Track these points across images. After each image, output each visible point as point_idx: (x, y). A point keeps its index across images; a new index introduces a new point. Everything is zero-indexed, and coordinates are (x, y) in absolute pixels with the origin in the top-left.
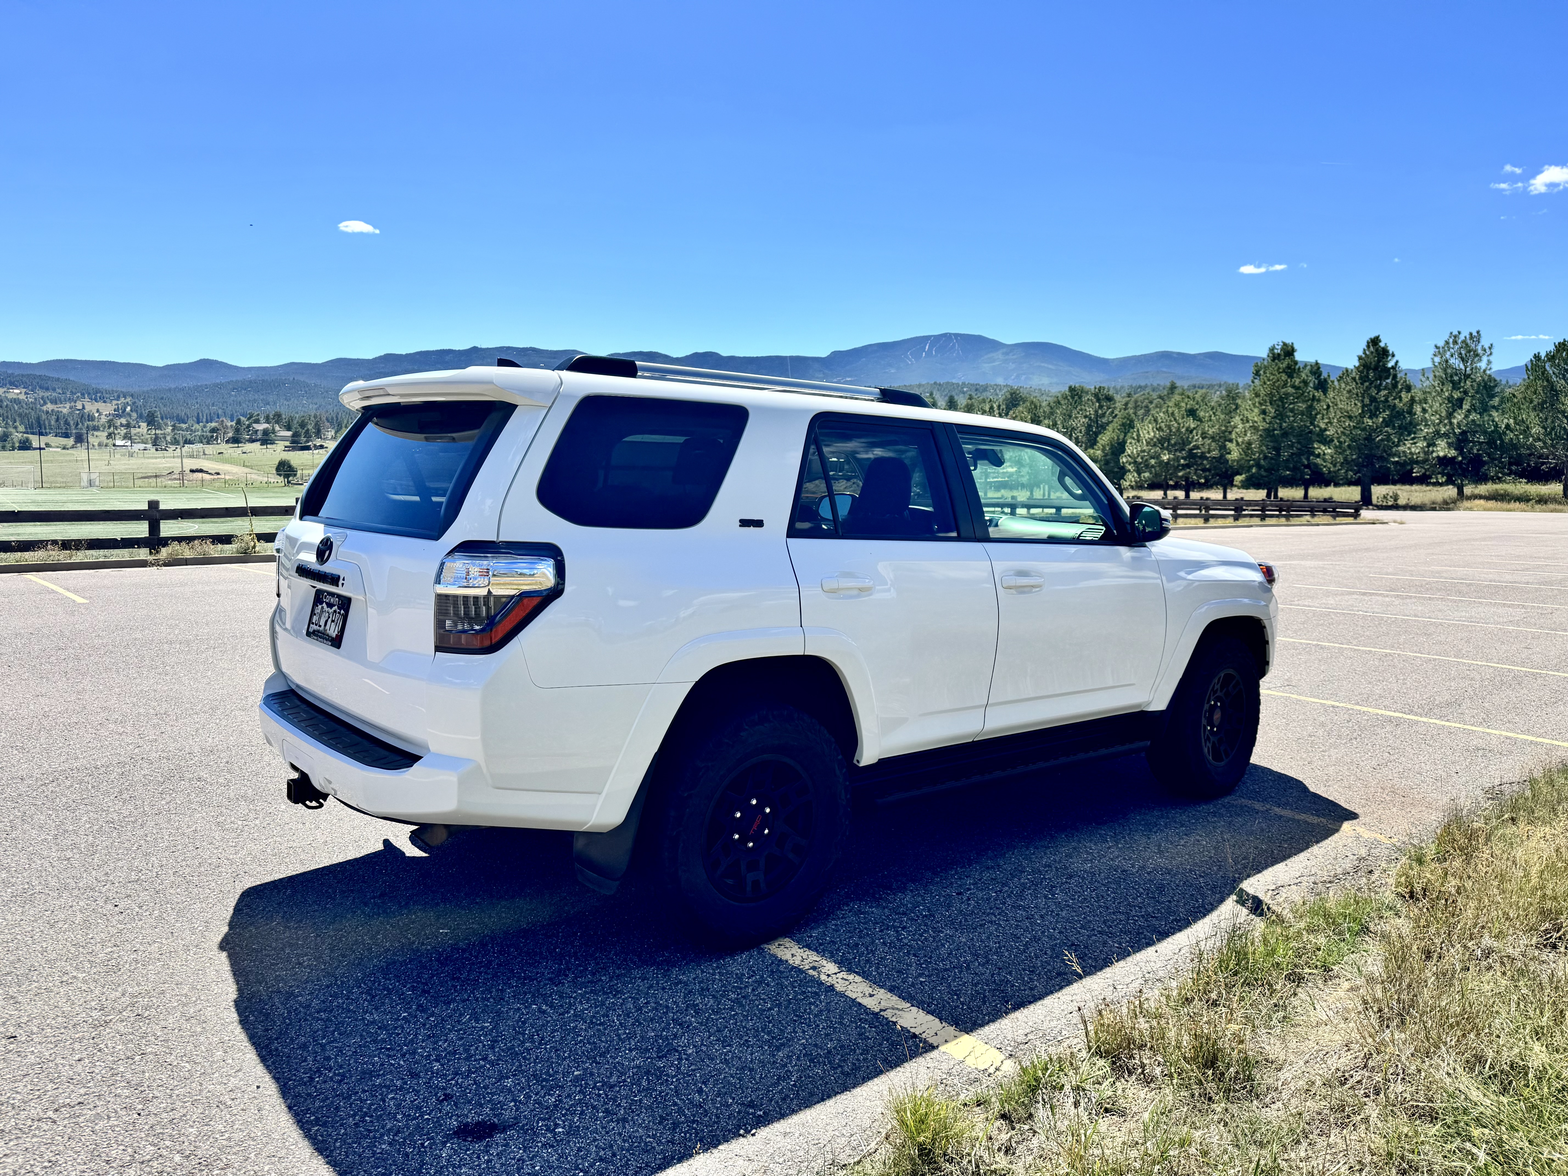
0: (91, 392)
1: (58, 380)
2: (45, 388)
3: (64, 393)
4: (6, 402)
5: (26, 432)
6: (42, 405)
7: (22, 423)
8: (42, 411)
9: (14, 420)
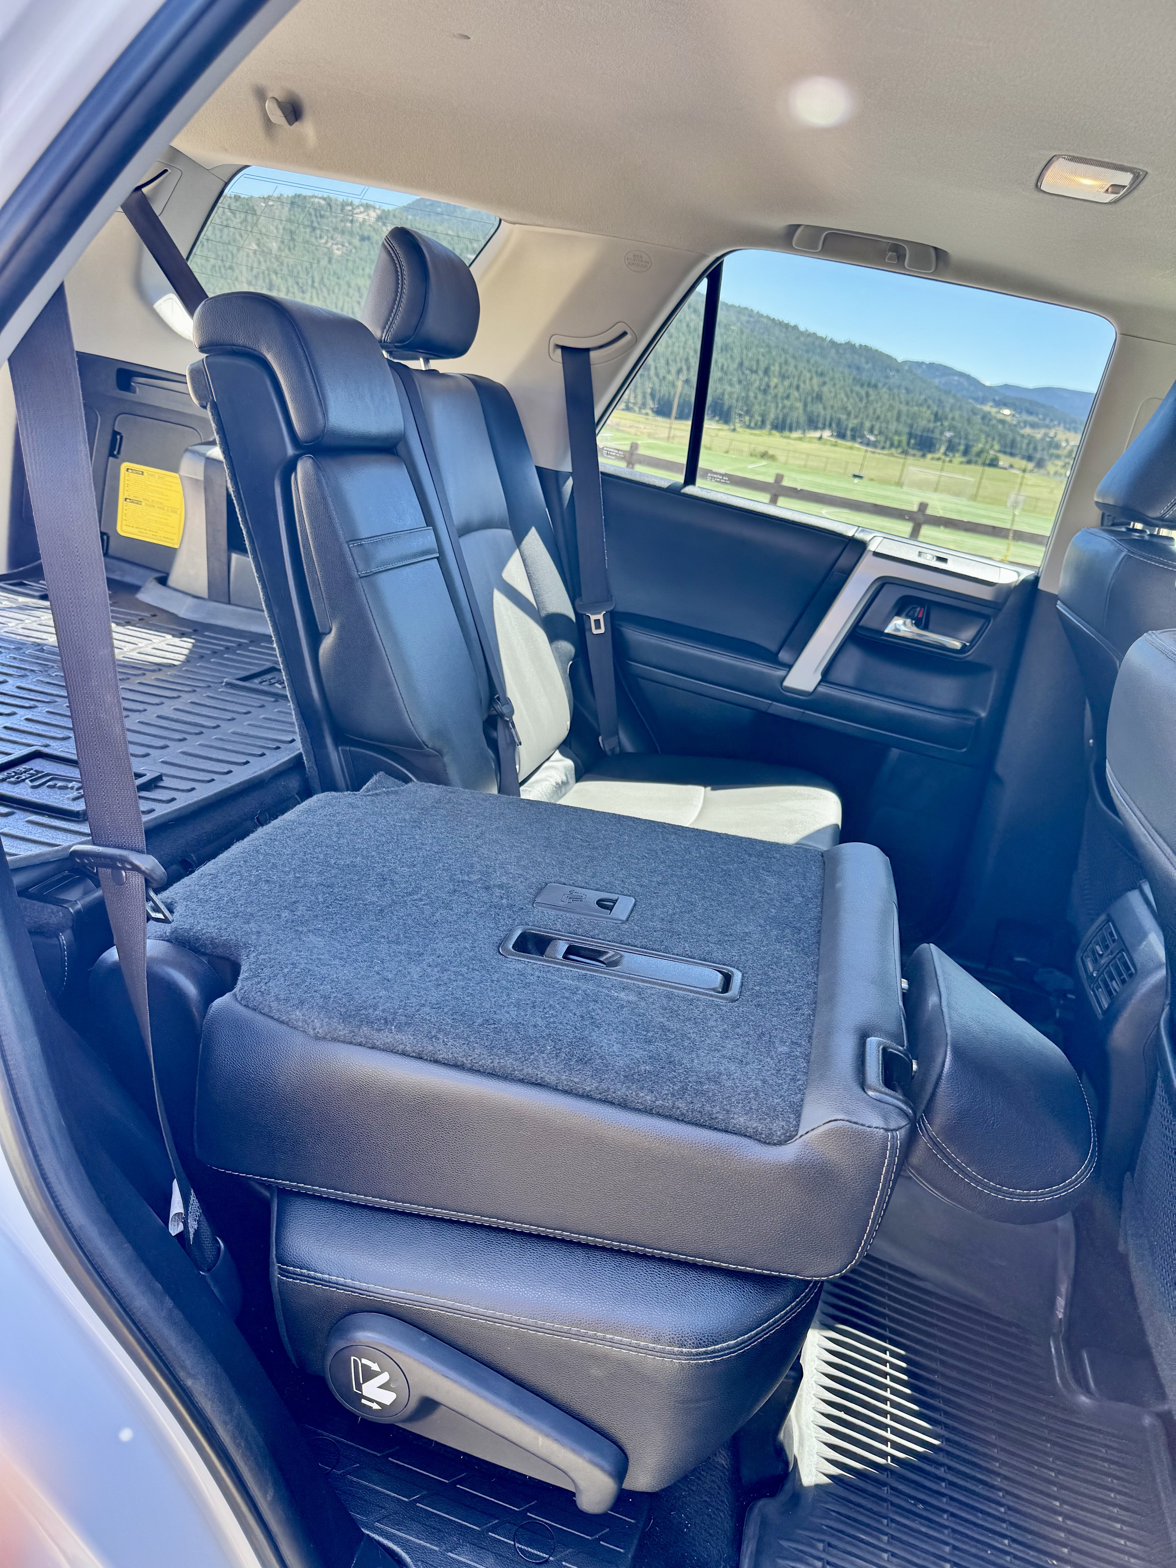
0: (1064, 420)
1: (1043, 406)
2: (1030, 413)
3: (1044, 419)
4: (994, 422)
5: (1000, 451)
6: (1021, 428)
7: (999, 442)
8: (1019, 433)
9: (993, 439)
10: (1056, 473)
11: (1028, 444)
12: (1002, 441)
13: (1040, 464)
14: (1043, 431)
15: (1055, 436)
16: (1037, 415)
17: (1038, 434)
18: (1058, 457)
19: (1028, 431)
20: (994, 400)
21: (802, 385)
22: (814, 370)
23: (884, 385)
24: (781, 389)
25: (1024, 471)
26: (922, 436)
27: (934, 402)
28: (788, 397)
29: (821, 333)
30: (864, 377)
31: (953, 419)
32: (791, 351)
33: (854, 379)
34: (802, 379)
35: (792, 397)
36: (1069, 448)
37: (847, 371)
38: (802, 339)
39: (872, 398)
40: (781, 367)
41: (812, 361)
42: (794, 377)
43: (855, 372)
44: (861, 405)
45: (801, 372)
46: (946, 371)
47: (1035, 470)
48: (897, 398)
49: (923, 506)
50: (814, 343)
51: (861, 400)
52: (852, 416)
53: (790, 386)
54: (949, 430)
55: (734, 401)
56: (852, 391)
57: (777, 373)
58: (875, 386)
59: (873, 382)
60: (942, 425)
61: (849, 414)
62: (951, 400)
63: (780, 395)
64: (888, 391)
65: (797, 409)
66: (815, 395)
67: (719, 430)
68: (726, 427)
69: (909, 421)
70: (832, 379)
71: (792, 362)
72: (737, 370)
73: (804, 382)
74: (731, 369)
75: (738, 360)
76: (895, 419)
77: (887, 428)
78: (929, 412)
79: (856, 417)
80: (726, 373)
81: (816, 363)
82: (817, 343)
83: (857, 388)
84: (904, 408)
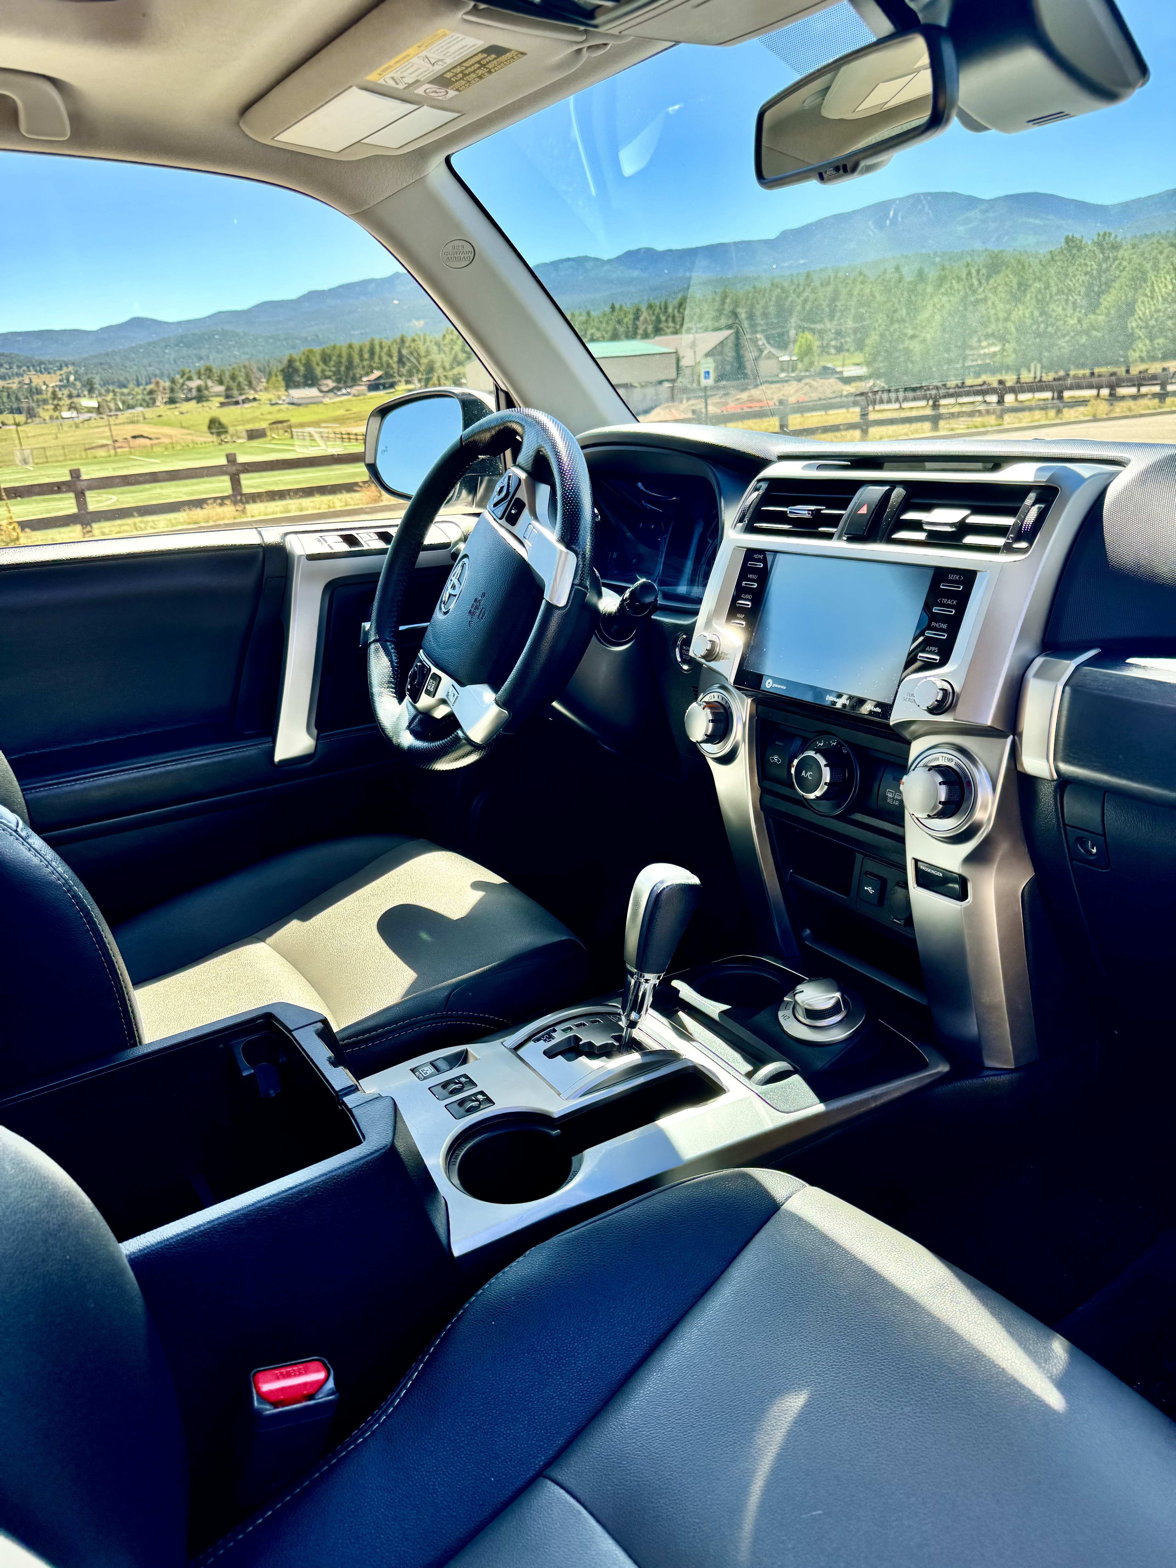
0: (35, 363)
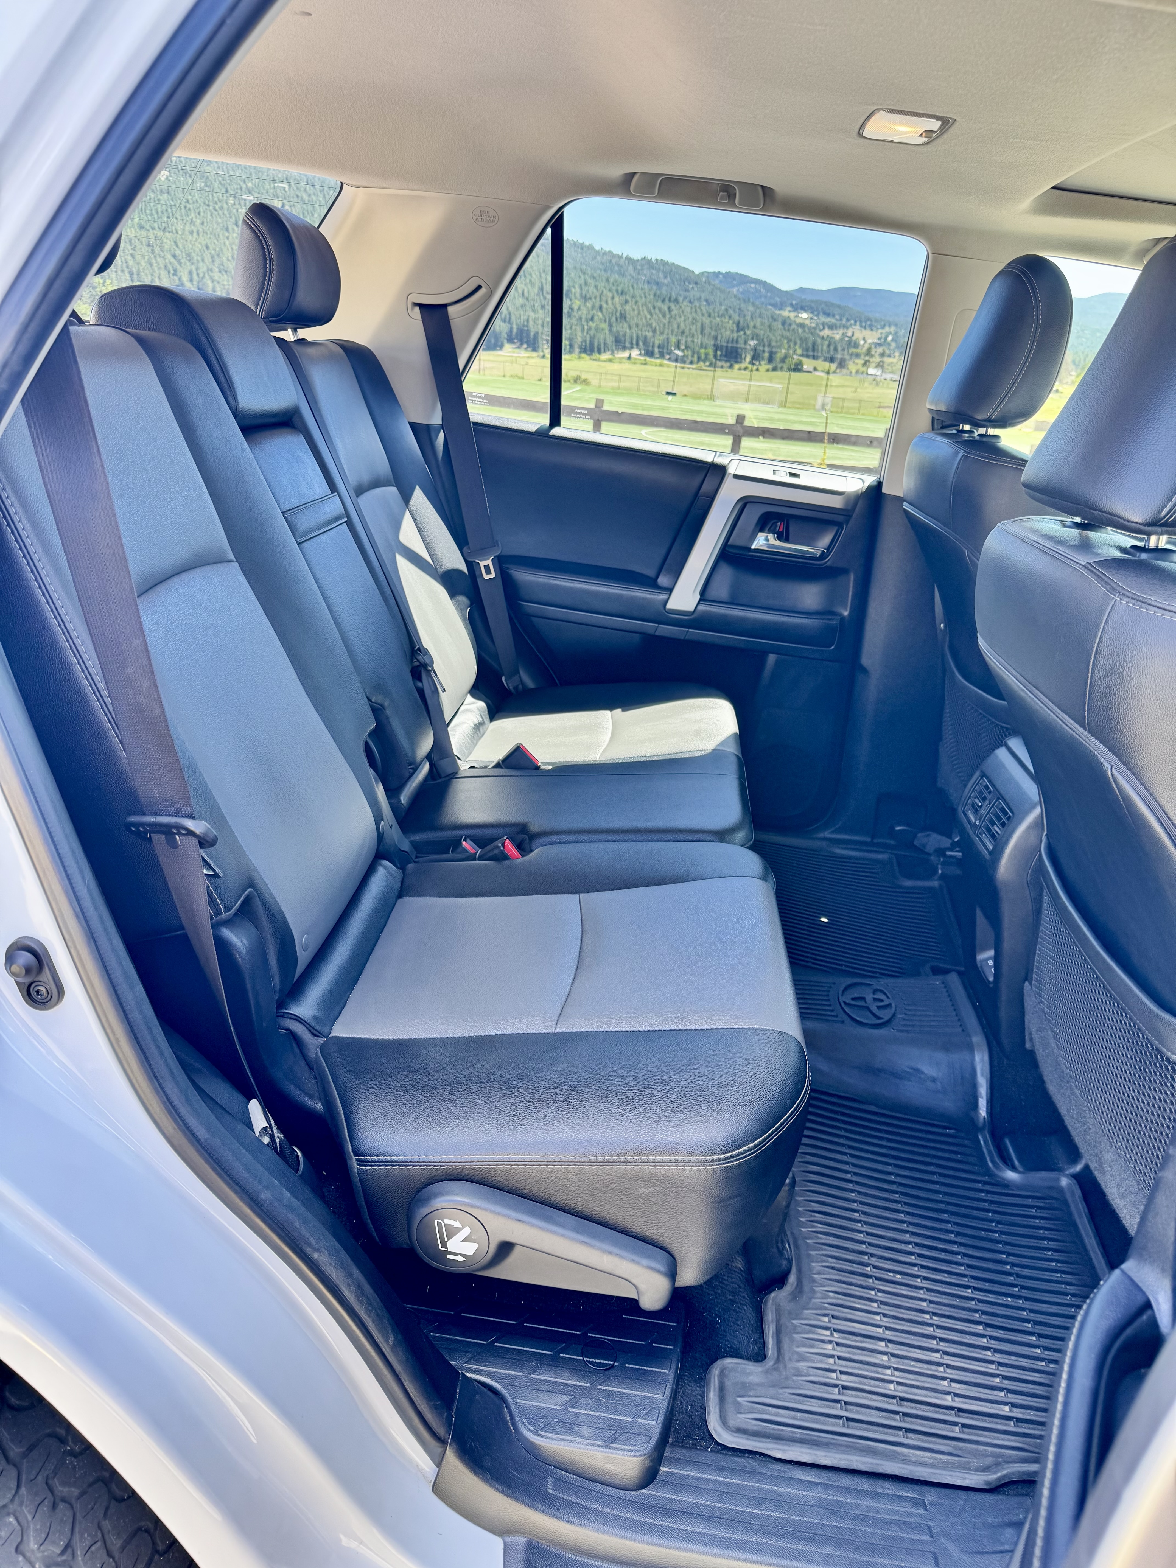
1: (839, 306)
2: (828, 315)
3: (841, 320)
4: (794, 326)
5: (802, 355)
6: (821, 330)
7: (801, 346)
8: (819, 335)
9: (795, 344)
10: (857, 372)
11: (829, 346)
12: (804, 345)
13: (842, 365)
14: (841, 331)
15: (853, 335)
16: (834, 316)
17: (837, 335)
18: (858, 355)
19: (826, 332)
20: (792, 305)
21: (604, 306)
22: (614, 288)
23: (685, 298)
24: (584, 311)
25: (828, 373)
26: (727, 347)
27: (734, 311)
28: (592, 319)
29: (617, 251)
30: (664, 291)
31: (755, 327)
32: (589, 271)
33: (655, 295)
34: (604, 298)
35: (596, 318)
36: (867, 346)
37: (646, 287)
38: (598, 258)
39: (674, 312)
40: (581, 289)
41: (611, 280)
42: (595, 298)
43: (655, 288)
44: (666, 321)
45: (602, 292)
46: (743, 279)
47: (838, 371)
48: (698, 310)
49: (740, 419)
50: (610, 261)
51: (664, 316)
52: (658, 332)
53: (593, 307)
54: (752, 339)
55: (540, 327)
56: (654, 308)
57: (578, 295)
58: (676, 301)
59: (674, 296)
60: (745, 334)
61: (654, 331)
62: (751, 308)
63: (584, 317)
64: (689, 304)
65: (603, 329)
66: (618, 314)
67: (528, 357)
68: (535, 354)
69: (713, 333)
70: (633, 297)
71: (591, 282)
72: (538, 294)
73: (607, 302)
74: (532, 295)
75: (538, 285)
76: (699, 332)
77: (693, 342)
78: (731, 322)
79: (662, 333)
80: (527, 299)
81: (616, 281)
82: (614, 261)
83: (659, 304)
84: (707, 321)
